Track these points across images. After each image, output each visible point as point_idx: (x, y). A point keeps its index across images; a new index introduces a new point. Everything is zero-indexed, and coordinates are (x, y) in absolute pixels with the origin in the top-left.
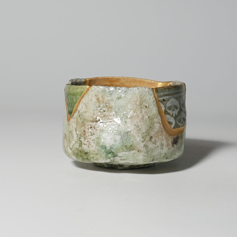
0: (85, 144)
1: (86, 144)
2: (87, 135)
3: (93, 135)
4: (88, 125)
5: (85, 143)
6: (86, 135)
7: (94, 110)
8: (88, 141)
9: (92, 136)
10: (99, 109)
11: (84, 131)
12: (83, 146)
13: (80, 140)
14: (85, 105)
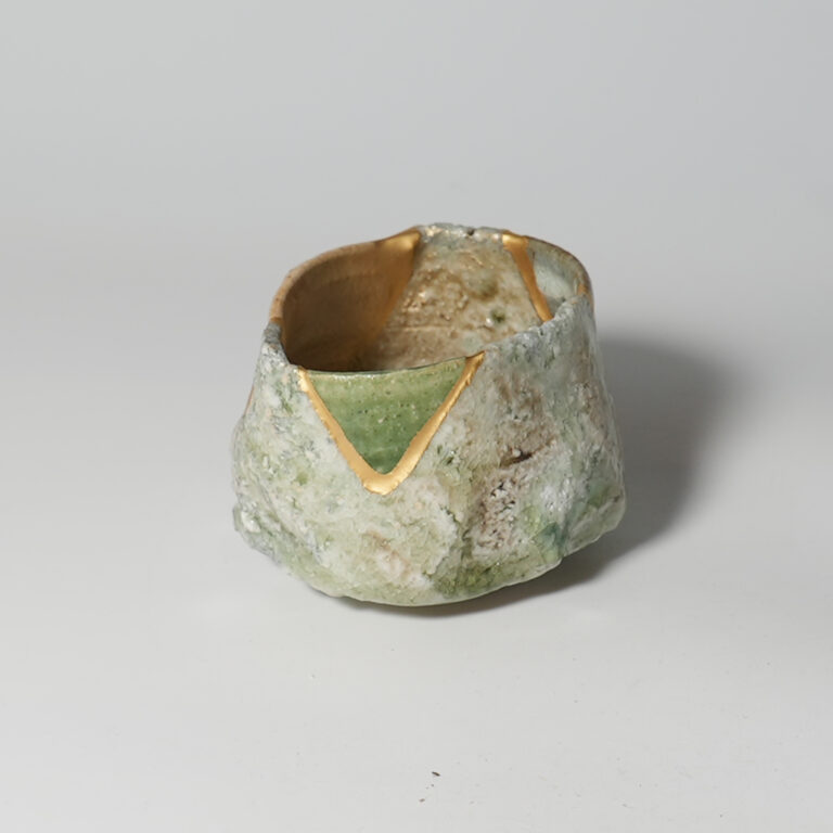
0: (482, 545)
1: (489, 542)
2: (491, 512)
3: (511, 506)
4: (494, 481)
5: (486, 538)
6: (487, 515)
7: (497, 426)
8: (494, 532)
9: (508, 511)
10: (510, 417)
11: (482, 505)
12: (477, 551)
13: (467, 536)
14: (465, 420)
